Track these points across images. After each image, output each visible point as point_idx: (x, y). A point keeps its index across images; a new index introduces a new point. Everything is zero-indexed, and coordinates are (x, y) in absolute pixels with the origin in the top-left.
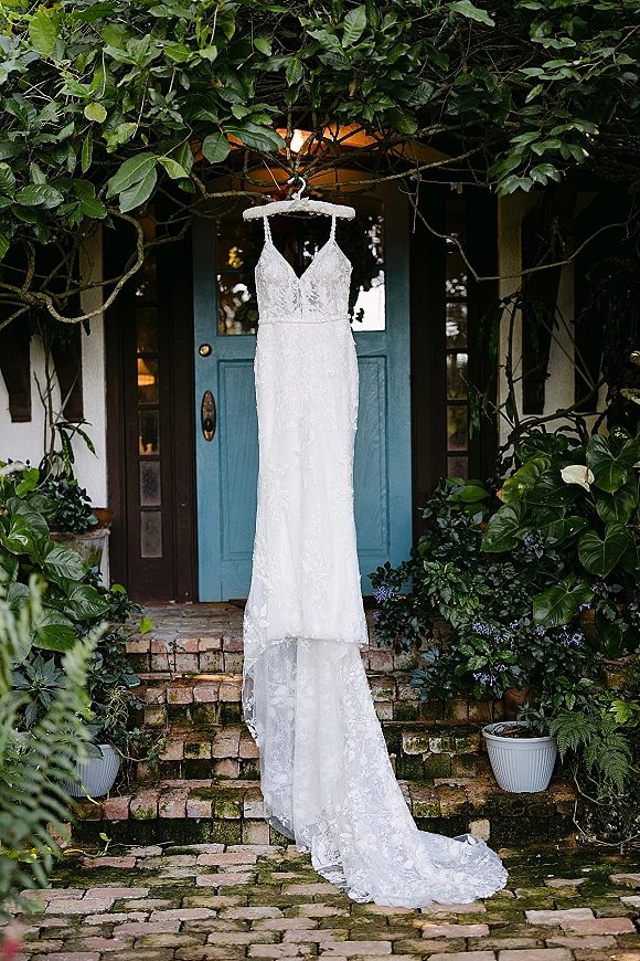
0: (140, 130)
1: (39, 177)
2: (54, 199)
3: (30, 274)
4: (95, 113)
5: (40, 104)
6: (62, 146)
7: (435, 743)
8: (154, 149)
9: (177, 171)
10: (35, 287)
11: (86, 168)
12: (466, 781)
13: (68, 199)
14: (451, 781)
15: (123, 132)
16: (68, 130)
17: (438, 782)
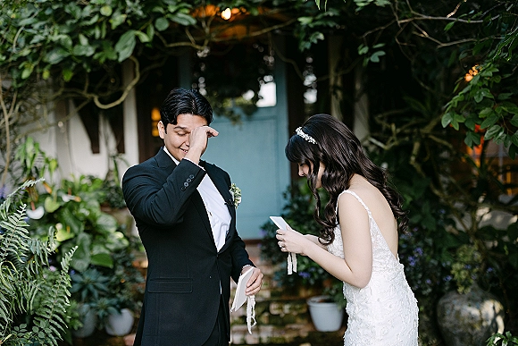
0: (127, 19)
1: (84, 41)
2: (90, 51)
3: (87, 85)
4: (106, 11)
5: (82, 7)
6: (93, 26)
7: (287, 308)
8: (134, 27)
9: (145, 38)
10: (90, 91)
11: (104, 36)
12: (301, 326)
13: (97, 51)
14: (294, 326)
15: (118, 19)
16: (95, 19)
17: (288, 326)
